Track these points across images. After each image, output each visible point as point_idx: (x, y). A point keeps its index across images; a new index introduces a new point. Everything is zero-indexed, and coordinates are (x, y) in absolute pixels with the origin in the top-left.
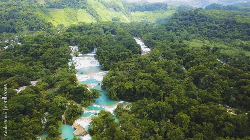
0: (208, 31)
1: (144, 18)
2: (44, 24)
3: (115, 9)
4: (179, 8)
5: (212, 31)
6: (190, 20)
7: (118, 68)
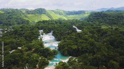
0: (109, 21)
1: (74, 18)
2: (25, 21)
3: (60, 14)
4: (91, 12)
5: (111, 21)
6: (99, 16)
7: (66, 38)
